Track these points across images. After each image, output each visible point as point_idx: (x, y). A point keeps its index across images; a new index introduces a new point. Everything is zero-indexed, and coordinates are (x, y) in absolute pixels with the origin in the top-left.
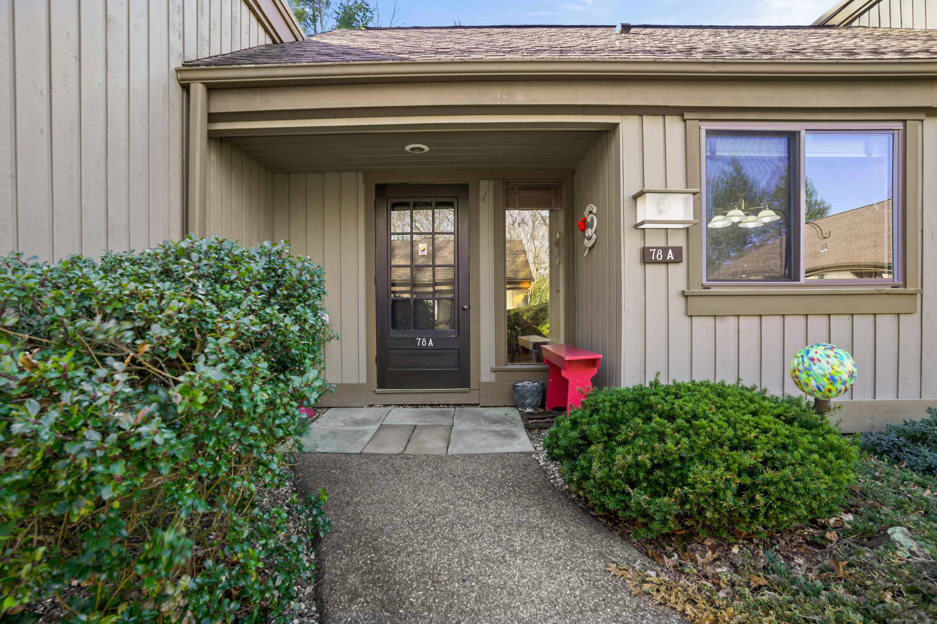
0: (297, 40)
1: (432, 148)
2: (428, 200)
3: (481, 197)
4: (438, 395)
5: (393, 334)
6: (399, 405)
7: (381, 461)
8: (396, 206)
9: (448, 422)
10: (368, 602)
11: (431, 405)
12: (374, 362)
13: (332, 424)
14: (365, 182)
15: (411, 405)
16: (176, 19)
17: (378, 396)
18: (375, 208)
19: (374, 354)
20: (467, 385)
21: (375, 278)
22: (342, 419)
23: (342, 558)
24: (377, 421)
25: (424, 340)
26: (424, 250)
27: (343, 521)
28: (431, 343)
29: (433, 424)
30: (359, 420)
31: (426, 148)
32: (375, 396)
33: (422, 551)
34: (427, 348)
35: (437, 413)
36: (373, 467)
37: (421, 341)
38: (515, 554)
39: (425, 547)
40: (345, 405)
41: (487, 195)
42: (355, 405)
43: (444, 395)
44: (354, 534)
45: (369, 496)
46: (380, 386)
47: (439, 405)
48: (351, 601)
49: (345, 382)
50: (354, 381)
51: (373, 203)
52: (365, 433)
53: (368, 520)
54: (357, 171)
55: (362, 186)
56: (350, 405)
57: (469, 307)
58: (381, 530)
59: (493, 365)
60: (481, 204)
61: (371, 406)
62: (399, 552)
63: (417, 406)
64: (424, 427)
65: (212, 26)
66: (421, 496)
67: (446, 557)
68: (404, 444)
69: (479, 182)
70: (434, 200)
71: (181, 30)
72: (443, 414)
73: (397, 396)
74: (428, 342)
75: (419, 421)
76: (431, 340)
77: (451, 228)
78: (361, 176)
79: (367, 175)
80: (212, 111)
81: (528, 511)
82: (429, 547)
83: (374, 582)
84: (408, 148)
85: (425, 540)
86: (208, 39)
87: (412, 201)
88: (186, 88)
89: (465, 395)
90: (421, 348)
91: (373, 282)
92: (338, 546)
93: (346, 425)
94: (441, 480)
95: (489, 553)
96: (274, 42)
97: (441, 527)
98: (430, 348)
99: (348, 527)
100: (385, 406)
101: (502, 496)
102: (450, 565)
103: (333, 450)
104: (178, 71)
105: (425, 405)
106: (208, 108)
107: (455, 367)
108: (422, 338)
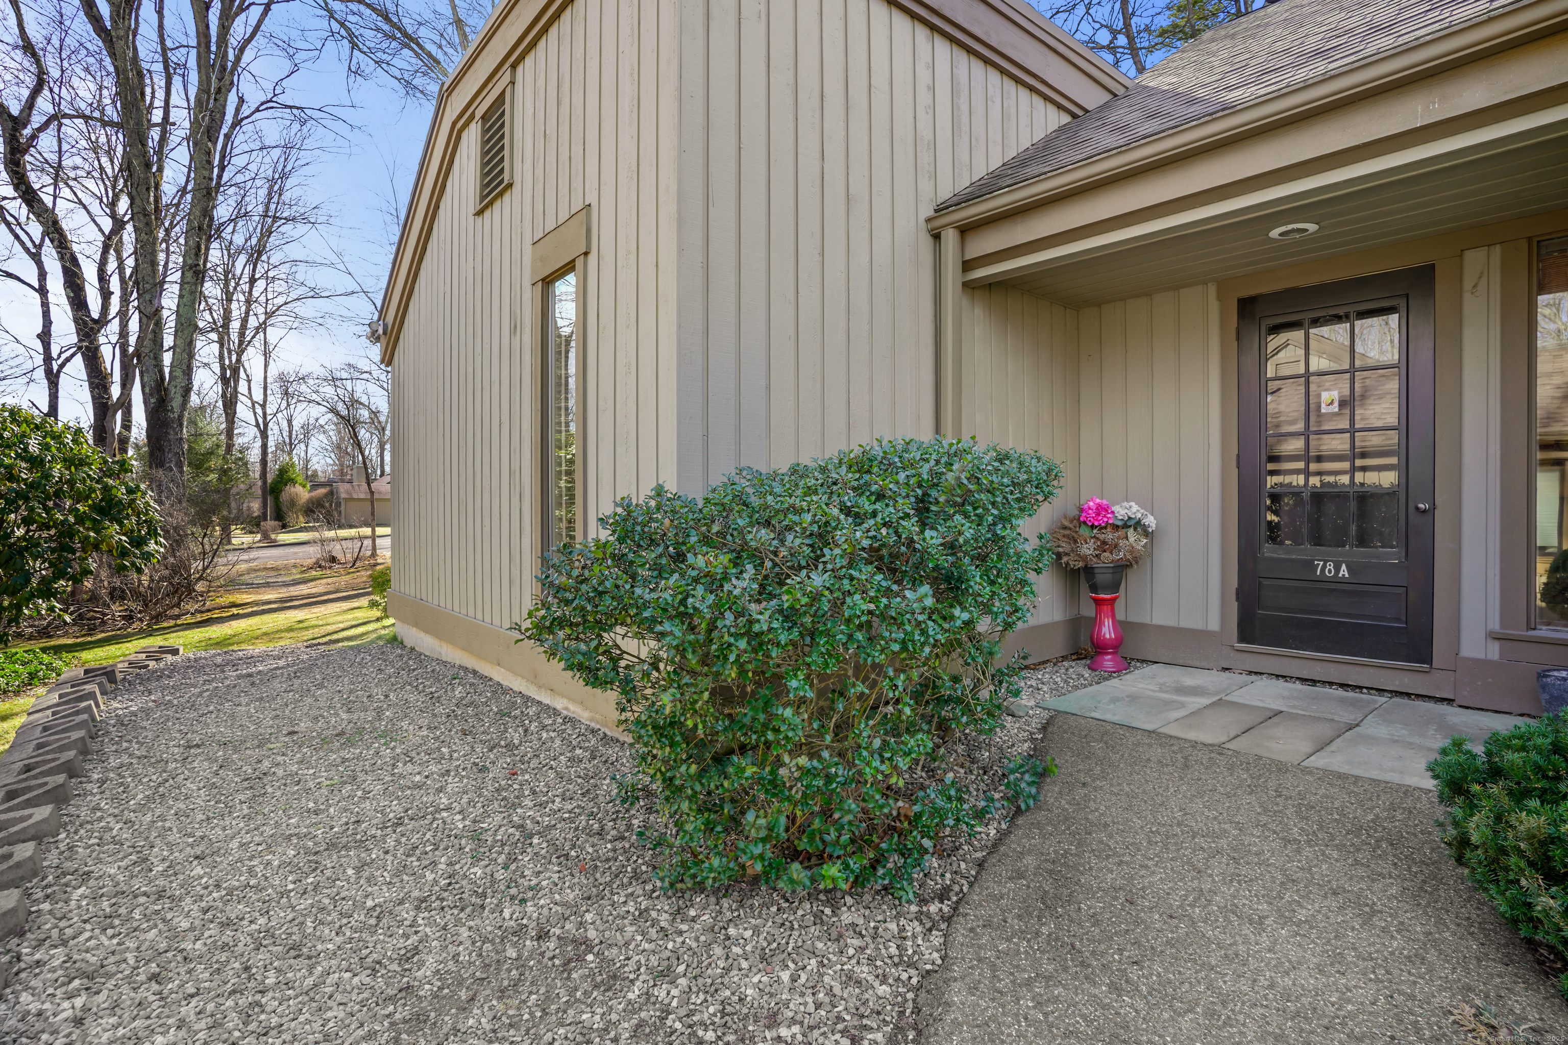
0: (1115, 95)
1: (1323, 224)
2: (1341, 311)
3: (1468, 284)
4: (1357, 669)
5: (1269, 550)
6: (1277, 676)
7: (1175, 748)
8: (1276, 329)
9: (1352, 717)
10: (1028, 887)
11: (1343, 686)
12: (1233, 596)
13: (1141, 685)
14: (1220, 298)
15: (1303, 680)
16: (925, 158)
17: (1239, 655)
18: (1238, 339)
19: (1234, 583)
20: (1426, 658)
21: (1238, 456)
22: (1162, 681)
23: (1033, 838)
24: (1217, 693)
25: (1330, 566)
26: (1332, 403)
27: (1063, 802)
28: (1344, 571)
29: (1317, 715)
30: (1189, 687)
31: (1312, 227)
32: (1233, 654)
33: (1141, 866)
34: (1336, 581)
35: (1342, 701)
36: (1156, 752)
37: (1324, 567)
38: (1285, 919)
39: (1150, 863)
40: (1181, 662)
41: (1484, 281)
42: (1198, 664)
43: (1371, 670)
44: (1066, 819)
45: (1119, 784)
46: (1242, 638)
47: (1361, 688)
48: (1010, 878)
49: (1183, 624)
50: (1198, 625)
51: (1234, 331)
52: (1183, 705)
53: (1097, 810)
54: (1205, 283)
55: (1214, 306)
56: (1190, 663)
57: (1434, 507)
58: (1106, 825)
59: (1495, 625)
60: (1469, 301)
61: (1225, 669)
62: (1108, 857)
63: (1314, 682)
64: (1292, 717)
65: (973, 143)
66: (1198, 804)
67: (1170, 885)
68: (1232, 734)
69: (1461, 256)
70: (1352, 309)
71: (932, 170)
72: (1352, 703)
73: (1274, 660)
74: (1337, 569)
75: (1294, 707)
76: (1344, 567)
77: (1392, 355)
78: (1212, 289)
79: (1223, 286)
80: (967, 257)
81: (1373, 881)
82: (1156, 865)
83: (1051, 872)
84: (1275, 233)
85: (1156, 855)
86: (968, 162)
87: (1307, 316)
88: (937, 237)
89: (1421, 677)
90: (1323, 580)
91: (1234, 464)
92: (1038, 825)
93: (1161, 690)
94: (1250, 794)
95: (1244, 905)
96: (1074, 116)
97: (1194, 850)
98: (1343, 581)
99: (1064, 810)
100: (1250, 673)
101: (1344, 846)
102: (1168, 894)
103: (1116, 718)
104: (929, 220)
105: (1331, 684)
106: (963, 255)
107: (1398, 620)
108: (1325, 562)
